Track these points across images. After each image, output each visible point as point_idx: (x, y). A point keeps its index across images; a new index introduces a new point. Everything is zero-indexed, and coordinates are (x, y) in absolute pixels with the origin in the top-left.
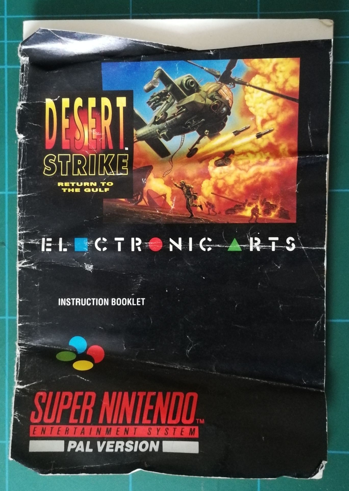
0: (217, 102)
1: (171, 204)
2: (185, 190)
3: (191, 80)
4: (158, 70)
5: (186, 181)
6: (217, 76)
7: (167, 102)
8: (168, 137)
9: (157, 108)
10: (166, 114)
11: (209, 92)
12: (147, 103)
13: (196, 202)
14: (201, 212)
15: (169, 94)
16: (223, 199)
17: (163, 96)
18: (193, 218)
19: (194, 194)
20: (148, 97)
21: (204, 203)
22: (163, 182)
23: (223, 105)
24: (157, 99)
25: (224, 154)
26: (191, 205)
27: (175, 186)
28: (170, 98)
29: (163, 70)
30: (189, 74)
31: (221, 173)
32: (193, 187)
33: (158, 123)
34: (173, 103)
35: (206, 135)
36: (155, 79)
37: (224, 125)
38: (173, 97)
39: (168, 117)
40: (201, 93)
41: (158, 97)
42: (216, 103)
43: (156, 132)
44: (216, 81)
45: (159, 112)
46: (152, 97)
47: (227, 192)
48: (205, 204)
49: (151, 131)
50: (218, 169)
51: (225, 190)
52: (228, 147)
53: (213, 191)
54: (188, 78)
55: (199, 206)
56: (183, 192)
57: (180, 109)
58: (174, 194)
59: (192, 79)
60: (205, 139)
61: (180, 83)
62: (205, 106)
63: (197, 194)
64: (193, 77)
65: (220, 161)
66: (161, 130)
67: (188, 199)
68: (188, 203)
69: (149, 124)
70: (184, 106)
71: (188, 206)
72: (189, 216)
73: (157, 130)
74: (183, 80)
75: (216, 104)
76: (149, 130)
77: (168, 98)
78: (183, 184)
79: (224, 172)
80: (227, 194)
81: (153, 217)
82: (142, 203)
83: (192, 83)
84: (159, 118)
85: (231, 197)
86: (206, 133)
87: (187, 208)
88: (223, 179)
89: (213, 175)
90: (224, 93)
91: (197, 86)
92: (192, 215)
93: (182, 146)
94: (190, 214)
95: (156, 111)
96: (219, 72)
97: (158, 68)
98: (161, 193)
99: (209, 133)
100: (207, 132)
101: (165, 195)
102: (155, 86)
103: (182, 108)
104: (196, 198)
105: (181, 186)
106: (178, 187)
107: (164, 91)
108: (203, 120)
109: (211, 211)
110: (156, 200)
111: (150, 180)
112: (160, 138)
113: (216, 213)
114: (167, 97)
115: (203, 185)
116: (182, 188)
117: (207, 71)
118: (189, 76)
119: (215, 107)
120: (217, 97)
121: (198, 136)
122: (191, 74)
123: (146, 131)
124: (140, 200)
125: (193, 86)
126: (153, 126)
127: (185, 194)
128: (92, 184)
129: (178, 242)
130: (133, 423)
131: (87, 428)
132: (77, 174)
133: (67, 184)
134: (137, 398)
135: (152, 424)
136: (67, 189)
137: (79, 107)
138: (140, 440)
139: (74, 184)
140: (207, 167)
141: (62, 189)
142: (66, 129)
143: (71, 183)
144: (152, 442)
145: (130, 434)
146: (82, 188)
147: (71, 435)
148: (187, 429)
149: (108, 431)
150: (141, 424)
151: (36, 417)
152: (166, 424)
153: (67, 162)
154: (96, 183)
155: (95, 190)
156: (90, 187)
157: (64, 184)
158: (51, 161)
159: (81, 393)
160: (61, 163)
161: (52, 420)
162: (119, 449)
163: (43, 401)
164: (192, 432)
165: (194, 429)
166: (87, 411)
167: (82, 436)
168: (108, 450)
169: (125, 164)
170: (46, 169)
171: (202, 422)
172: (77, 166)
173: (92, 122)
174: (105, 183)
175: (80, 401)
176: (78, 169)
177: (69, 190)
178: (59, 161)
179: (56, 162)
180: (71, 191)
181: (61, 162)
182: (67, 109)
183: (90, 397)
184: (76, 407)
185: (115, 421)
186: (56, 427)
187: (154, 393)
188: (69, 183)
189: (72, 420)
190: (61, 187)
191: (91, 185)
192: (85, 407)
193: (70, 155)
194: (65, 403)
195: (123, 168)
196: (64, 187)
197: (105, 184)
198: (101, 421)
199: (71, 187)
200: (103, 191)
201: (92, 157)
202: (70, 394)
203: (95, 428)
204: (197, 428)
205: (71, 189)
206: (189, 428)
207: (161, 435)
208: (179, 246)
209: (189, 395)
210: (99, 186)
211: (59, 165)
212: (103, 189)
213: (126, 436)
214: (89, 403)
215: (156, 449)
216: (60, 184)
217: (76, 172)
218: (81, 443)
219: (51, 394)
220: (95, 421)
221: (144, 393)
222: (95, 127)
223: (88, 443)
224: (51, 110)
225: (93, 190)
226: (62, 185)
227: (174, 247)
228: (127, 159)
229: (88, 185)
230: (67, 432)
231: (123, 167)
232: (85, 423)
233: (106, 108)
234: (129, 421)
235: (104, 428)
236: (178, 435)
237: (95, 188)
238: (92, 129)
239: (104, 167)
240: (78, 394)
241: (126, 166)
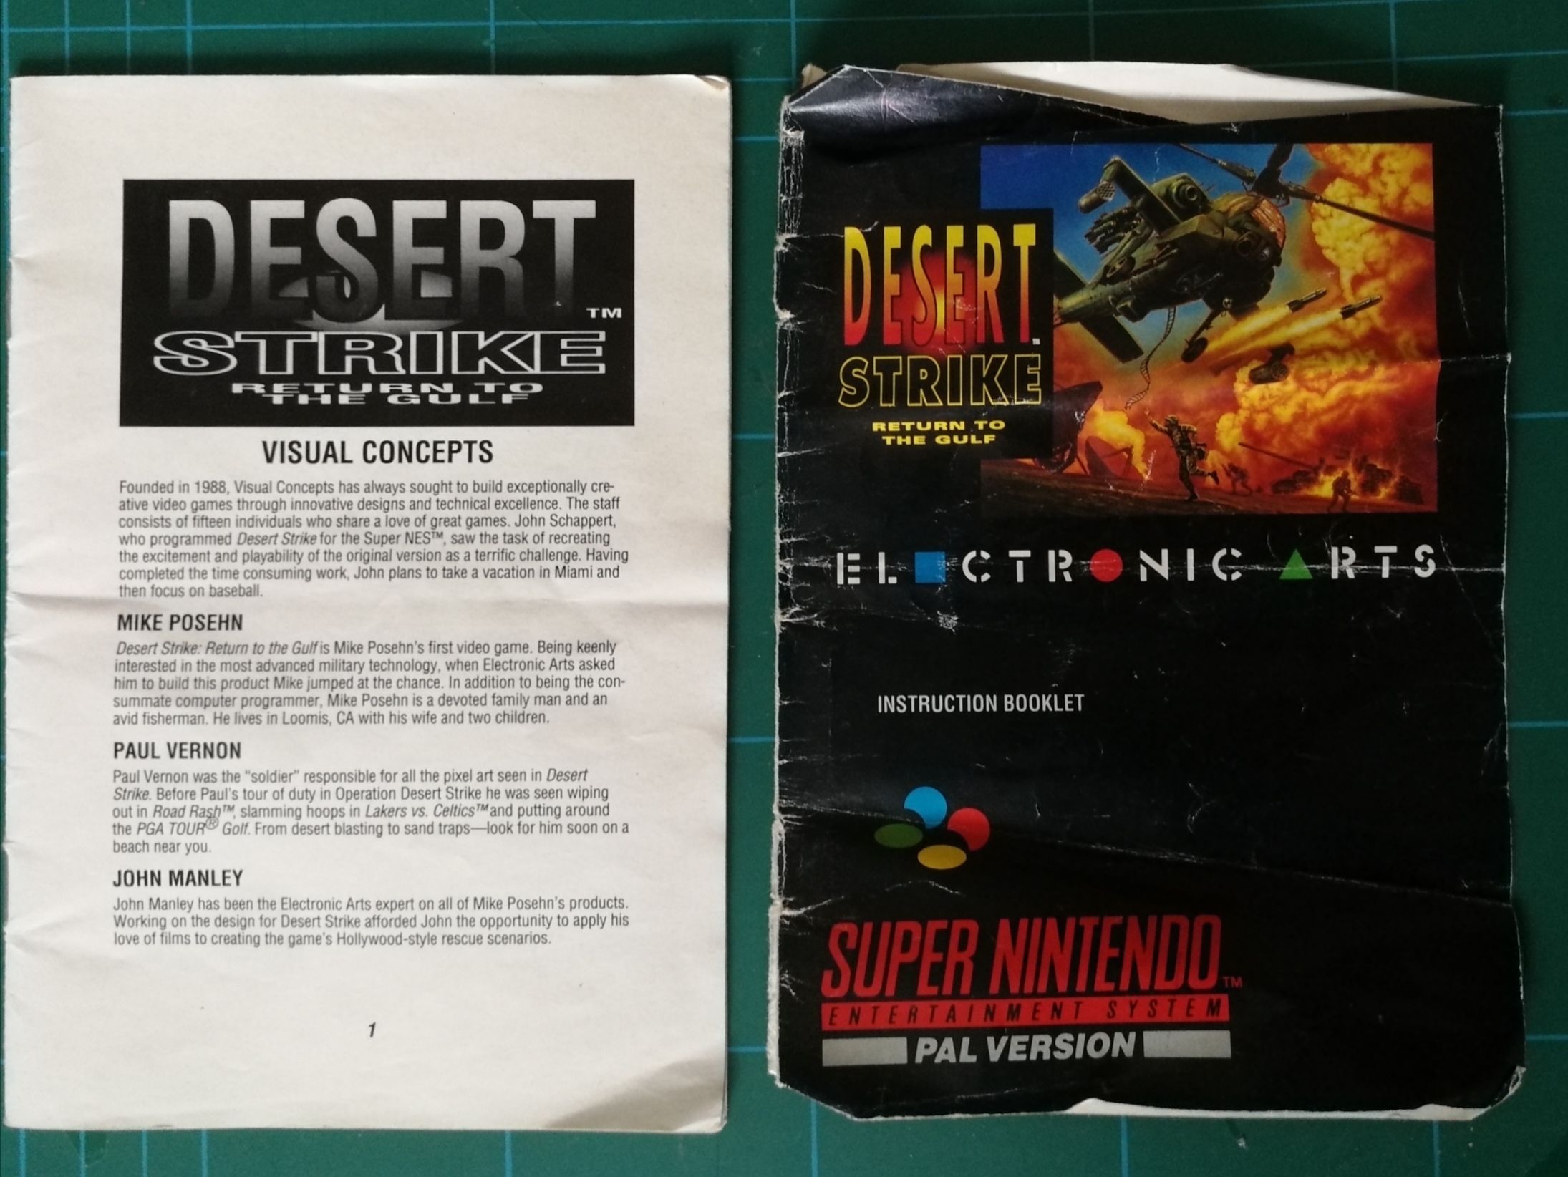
0: (1249, 236)
1: (1143, 469)
2: (1177, 438)
3: (1189, 187)
4: (1112, 163)
5: (1180, 416)
6: (1249, 180)
7: (1134, 234)
8: (1137, 314)
9: (1111, 248)
10: (1132, 261)
11: (1232, 214)
12: (1087, 236)
13: (1203, 466)
14: (1215, 489)
15: (1138, 215)
16: (1267, 459)
17: (1123, 221)
18: (1195, 503)
19: (1198, 447)
20: (1088, 224)
21: (1222, 468)
22: (1126, 419)
23: (1263, 243)
24: (1110, 227)
25: (1270, 355)
26: (1191, 472)
27: (1153, 428)
28: (1140, 223)
29: (1124, 163)
30: (1185, 174)
31: (1263, 398)
32: (1195, 429)
33: (1112, 281)
34: (1147, 236)
35: (1226, 309)
36: (1105, 183)
37: (1267, 288)
38: (1147, 224)
39: (1137, 267)
40: (1213, 214)
41: (1112, 223)
42: (1246, 239)
43: (1108, 301)
44: (1246, 189)
45: (1114, 257)
46: (1099, 223)
47: (1276, 441)
48: (1225, 469)
49: (1094, 300)
50: (1257, 391)
51: (1272, 437)
52: (1277, 337)
53: (1243, 440)
54: (1180, 181)
55: (1209, 474)
56: (1173, 441)
57: (1164, 250)
58: (1149, 446)
59: (1191, 183)
60: (1225, 318)
61: (1163, 191)
62: (1224, 244)
63: (1204, 445)
64: (1194, 180)
65: (1262, 370)
66: (1119, 298)
67: (1184, 459)
68: (1183, 467)
69: (1091, 284)
70: (1174, 244)
71: (1184, 474)
72: (1187, 498)
73: (1110, 298)
74: (1171, 185)
75: (1247, 241)
76: (1091, 298)
77: (1135, 226)
78: (1174, 422)
79: (1271, 397)
80: (1276, 446)
81: (1101, 500)
82: (1075, 468)
83: (1192, 192)
84: (1114, 269)
85: (1285, 453)
86: (1226, 304)
87: (1182, 478)
88: (1267, 410)
89: (1244, 403)
90: (1264, 216)
91: (1203, 199)
92: (1193, 496)
93: (1169, 332)
94: (1188, 492)
95: (1107, 255)
96: (1253, 170)
97: (1112, 160)
98: (1121, 445)
99: (1234, 305)
100: (1229, 302)
101: (1129, 450)
102: (1105, 198)
103: (1168, 246)
104: (1202, 455)
105: (1166, 429)
106: (1161, 430)
107: (1128, 209)
108: (1218, 274)
109: (1239, 486)
110: (1106, 461)
111: (1094, 415)
112: (1118, 314)
113: (1251, 491)
114: (1135, 222)
115: (1219, 426)
116: (1170, 433)
117: (1223, 167)
118: (1184, 177)
119: (1245, 247)
120: (1248, 226)
121: (1207, 311)
122: (1188, 173)
123: (1083, 301)
124: (1070, 461)
125: (1194, 199)
126: (1101, 289)
127: (1177, 447)
128: (953, 425)
129: (1159, 561)
130: (1071, 992)
131: (962, 1006)
132: (919, 402)
133: (893, 426)
134: (1079, 931)
135: (1117, 992)
136: (894, 438)
137: (925, 249)
138: (1090, 1030)
139: (912, 426)
140: (1233, 385)
141: (884, 438)
142: (893, 297)
143: (903, 424)
144: (1119, 1036)
145: (1067, 1018)
146: (931, 435)
147: (922, 1022)
148: (1201, 1002)
149: (1014, 1012)
150: (1090, 992)
151: (835, 984)
152: (1152, 991)
153: (894, 374)
154: (962, 423)
155: (961, 439)
156: (950, 433)
157: (887, 427)
158: (857, 373)
159: (943, 924)
160: (879, 376)
161: (874, 990)
162: (1040, 1054)
163: (851, 944)
164: (1213, 1008)
165: (1219, 1002)
166: (959, 967)
167: (951, 1024)
168: (1013, 1057)
169: (1033, 379)
170: (844, 393)
171: (1237, 983)
172: (917, 384)
173: (955, 280)
174: (986, 422)
175: (942, 942)
176: (922, 391)
177: (900, 441)
178: (875, 373)
179: (869, 374)
180: (904, 443)
181: (881, 374)
182: (894, 251)
183: (965, 933)
184: (930, 957)
185: (1028, 988)
186: (885, 1007)
187: (1118, 920)
188: (898, 424)
189: (923, 988)
190: (880, 433)
191: (952, 428)
192: (954, 956)
193: (900, 358)
194: (906, 948)
195: (1031, 387)
196: (888, 433)
197: (986, 426)
198: (995, 987)
199: (903, 432)
200: (980, 442)
201: (955, 362)
202: (915, 927)
203: (980, 1006)
204: (1224, 998)
205: (904, 437)
206: (1206, 998)
207: (1141, 1016)
208: (1163, 570)
209: (1201, 920)
210: (970, 429)
211: (874, 381)
212: (980, 437)
213: (1056, 1022)
214: (962, 946)
215: (1129, 1050)
216: (878, 426)
217: (915, 398)
218: (948, 1043)
219: (868, 927)
220: (980, 990)
221: (1095, 920)
222: (961, 292)
223: (966, 1041)
224: (856, 254)
225: (956, 439)
226: (883, 429)
227: (1151, 571)
228: (1037, 366)
229: (945, 428)
230: (912, 1018)
231: (1029, 385)
232: (956, 995)
233: (989, 249)
234: (1062, 986)
235: (1003, 1006)
236: (1180, 1016)
237: (960, 434)
238: (955, 296)
239: (985, 387)
240: (934, 926)
241: (1036, 382)
